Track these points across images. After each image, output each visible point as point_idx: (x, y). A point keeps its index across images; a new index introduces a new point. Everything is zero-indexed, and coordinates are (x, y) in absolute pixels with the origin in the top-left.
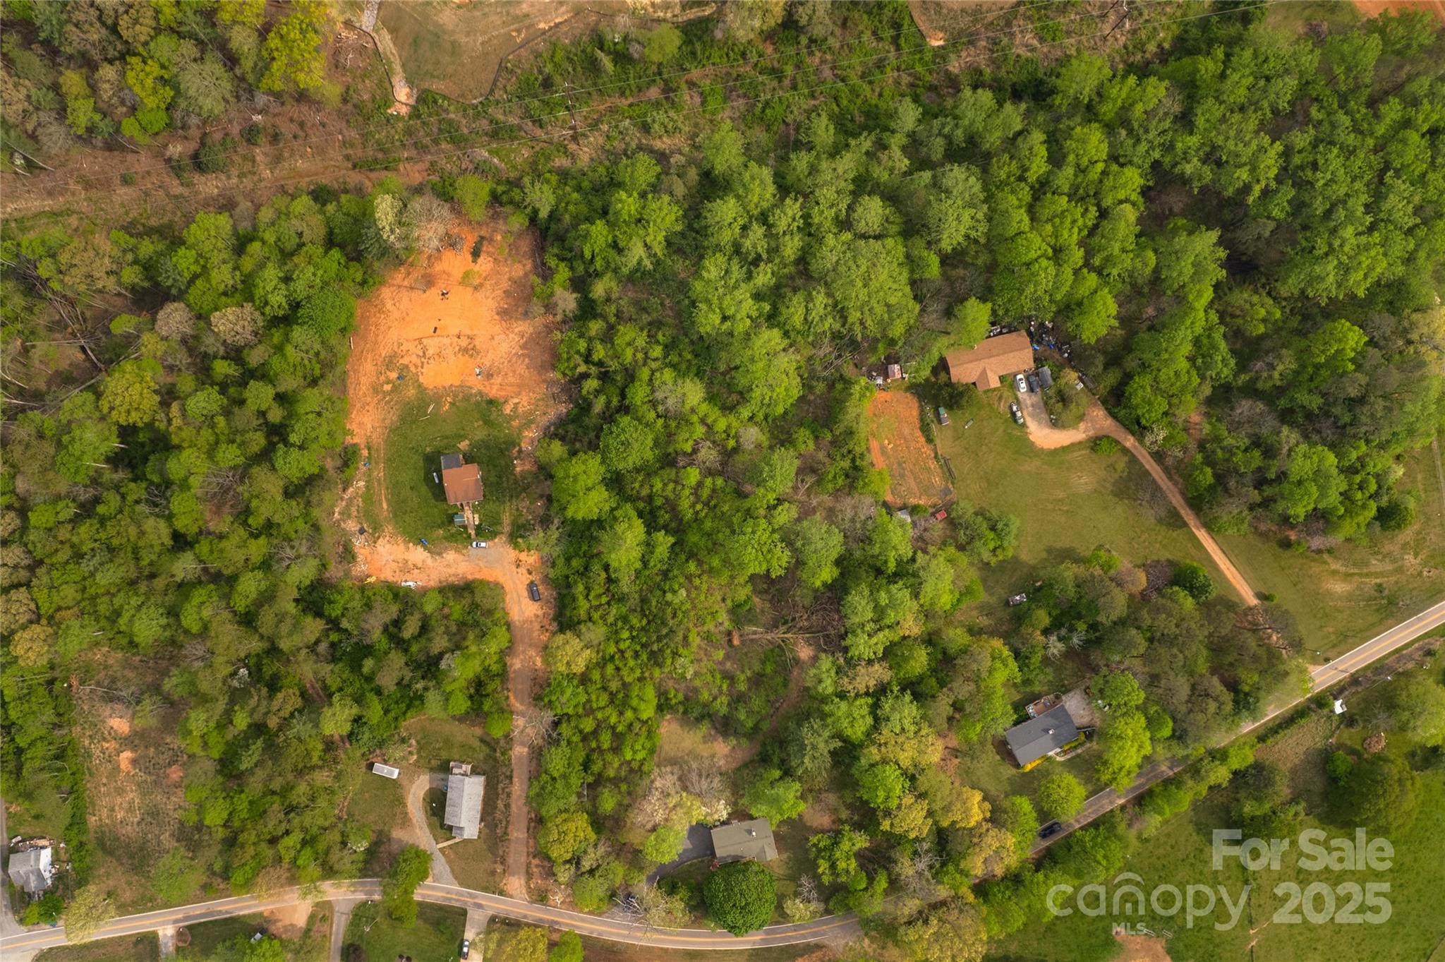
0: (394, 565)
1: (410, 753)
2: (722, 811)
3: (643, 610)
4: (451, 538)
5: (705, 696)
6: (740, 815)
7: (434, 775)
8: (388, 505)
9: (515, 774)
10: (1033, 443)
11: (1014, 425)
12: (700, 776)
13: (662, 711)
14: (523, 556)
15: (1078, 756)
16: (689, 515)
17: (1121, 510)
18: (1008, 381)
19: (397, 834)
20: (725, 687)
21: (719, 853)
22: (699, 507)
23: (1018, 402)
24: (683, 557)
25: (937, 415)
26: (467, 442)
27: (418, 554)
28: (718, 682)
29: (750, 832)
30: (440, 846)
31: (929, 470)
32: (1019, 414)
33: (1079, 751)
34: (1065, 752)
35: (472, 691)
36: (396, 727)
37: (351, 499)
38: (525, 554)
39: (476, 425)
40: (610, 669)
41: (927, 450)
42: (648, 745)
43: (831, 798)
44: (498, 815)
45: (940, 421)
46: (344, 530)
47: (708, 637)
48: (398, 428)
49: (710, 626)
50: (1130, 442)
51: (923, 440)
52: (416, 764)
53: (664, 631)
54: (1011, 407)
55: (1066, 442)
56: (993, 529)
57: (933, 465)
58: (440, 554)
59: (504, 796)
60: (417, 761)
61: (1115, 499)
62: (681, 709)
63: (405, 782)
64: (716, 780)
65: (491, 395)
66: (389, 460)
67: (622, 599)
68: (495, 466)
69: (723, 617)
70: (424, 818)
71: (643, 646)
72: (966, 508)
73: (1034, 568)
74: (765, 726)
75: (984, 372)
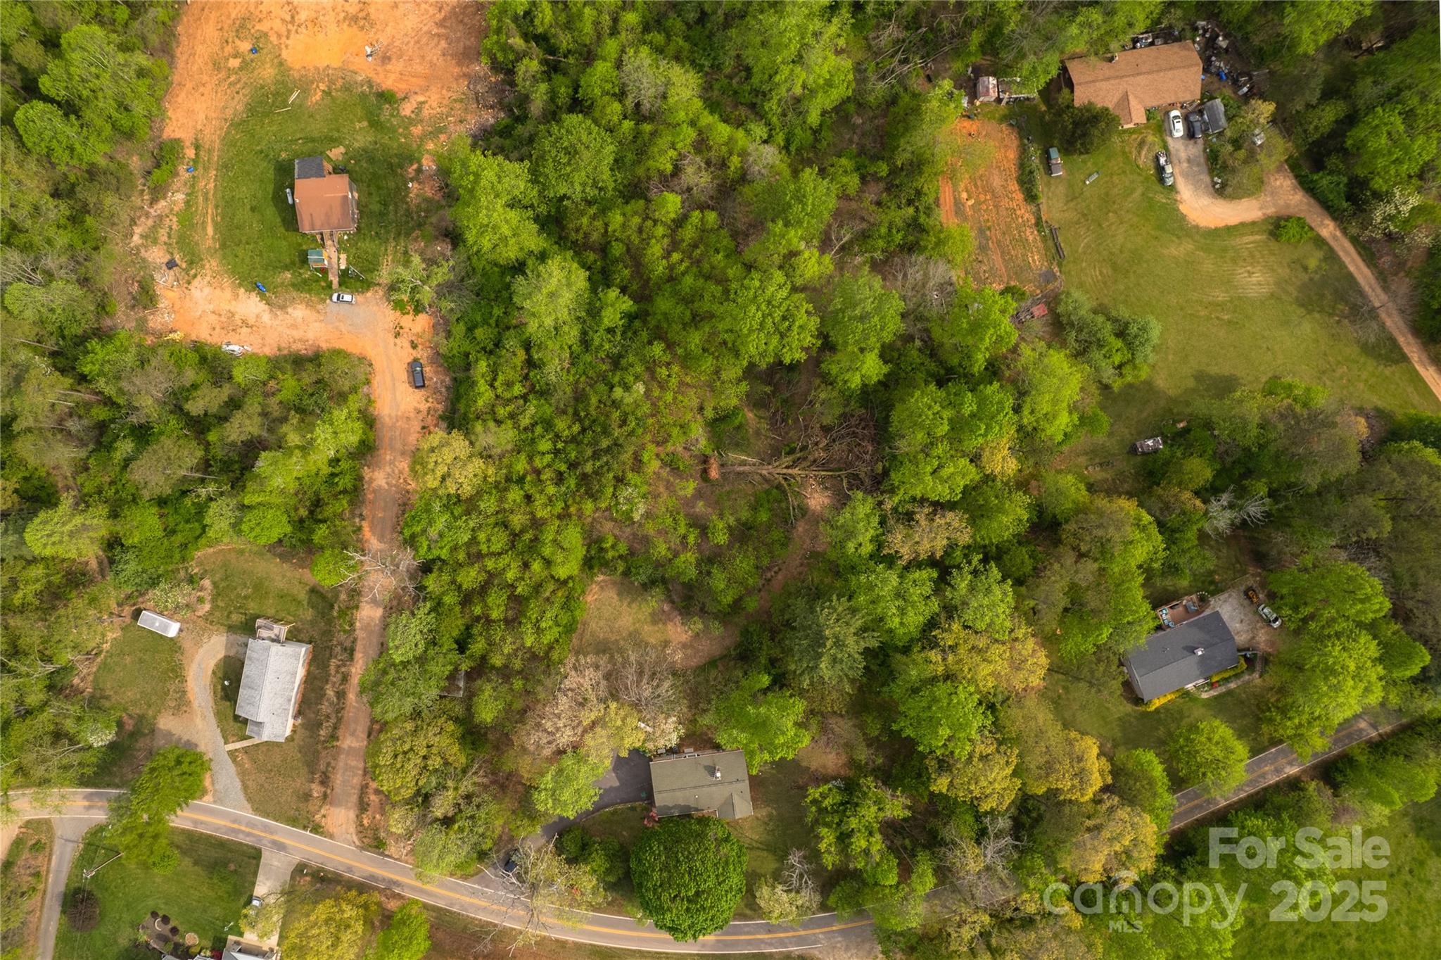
0: (213, 319)
1: (200, 600)
2: (670, 732)
3: (576, 413)
4: (302, 286)
5: (661, 549)
6: (698, 740)
7: (233, 637)
8: (216, 230)
9: (359, 647)
10: (1184, 217)
11: (1158, 187)
12: (641, 673)
13: (591, 568)
14: (407, 321)
15: (1230, 693)
16: (660, 268)
17: (1307, 327)
18: (1158, 120)
19: (166, 722)
20: (691, 539)
21: (660, 800)
22: (676, 256)
23: (1168, 154)
24: (644, 335)
25: (1047, 159)
26: (342, 149)
27: (251, 306)
28: (682, 530)
29: (712, 770)
30: (231, 747)
31: (1024, 242)
32: (1169, 169)
33: (1232, 685)
34: (1212, 685)
35: (303, 512)
36: (183, 559)
37: (160, 217)
38: (410, 317)
39: (358, 126)
40: (515, 495)
41: (1025, 213)
42: (565, 618)
43: (844, 727)
44: (325, 707)
45: (1049, 169)
46: (144, 260)
47: (671, 464)
48: (243, 122)
49: (676, 445)
50: (1328, 229)
51: (1019, 196)
52: (207, 618)
53: (605, 443)
54: (1157, 159)
55: (1233, 221)
56: (1121, 334)
57: (1031, 235)
58: (283, 308)
59: (336, 679)
60: (210, 613)
61: (1301, 311)
62: (621, 567)
63: (187, 644)
64: (667, 684)
65: (384, 87)
66: (225, 166)
67: (545, 393)
68: (379, 188)
69: (698, 432)
70: (211, 703)
71: (573, 466)
72: (1080, 302)
73: (1174, 400)
74: (752, 604)
75: (1125, 98)
